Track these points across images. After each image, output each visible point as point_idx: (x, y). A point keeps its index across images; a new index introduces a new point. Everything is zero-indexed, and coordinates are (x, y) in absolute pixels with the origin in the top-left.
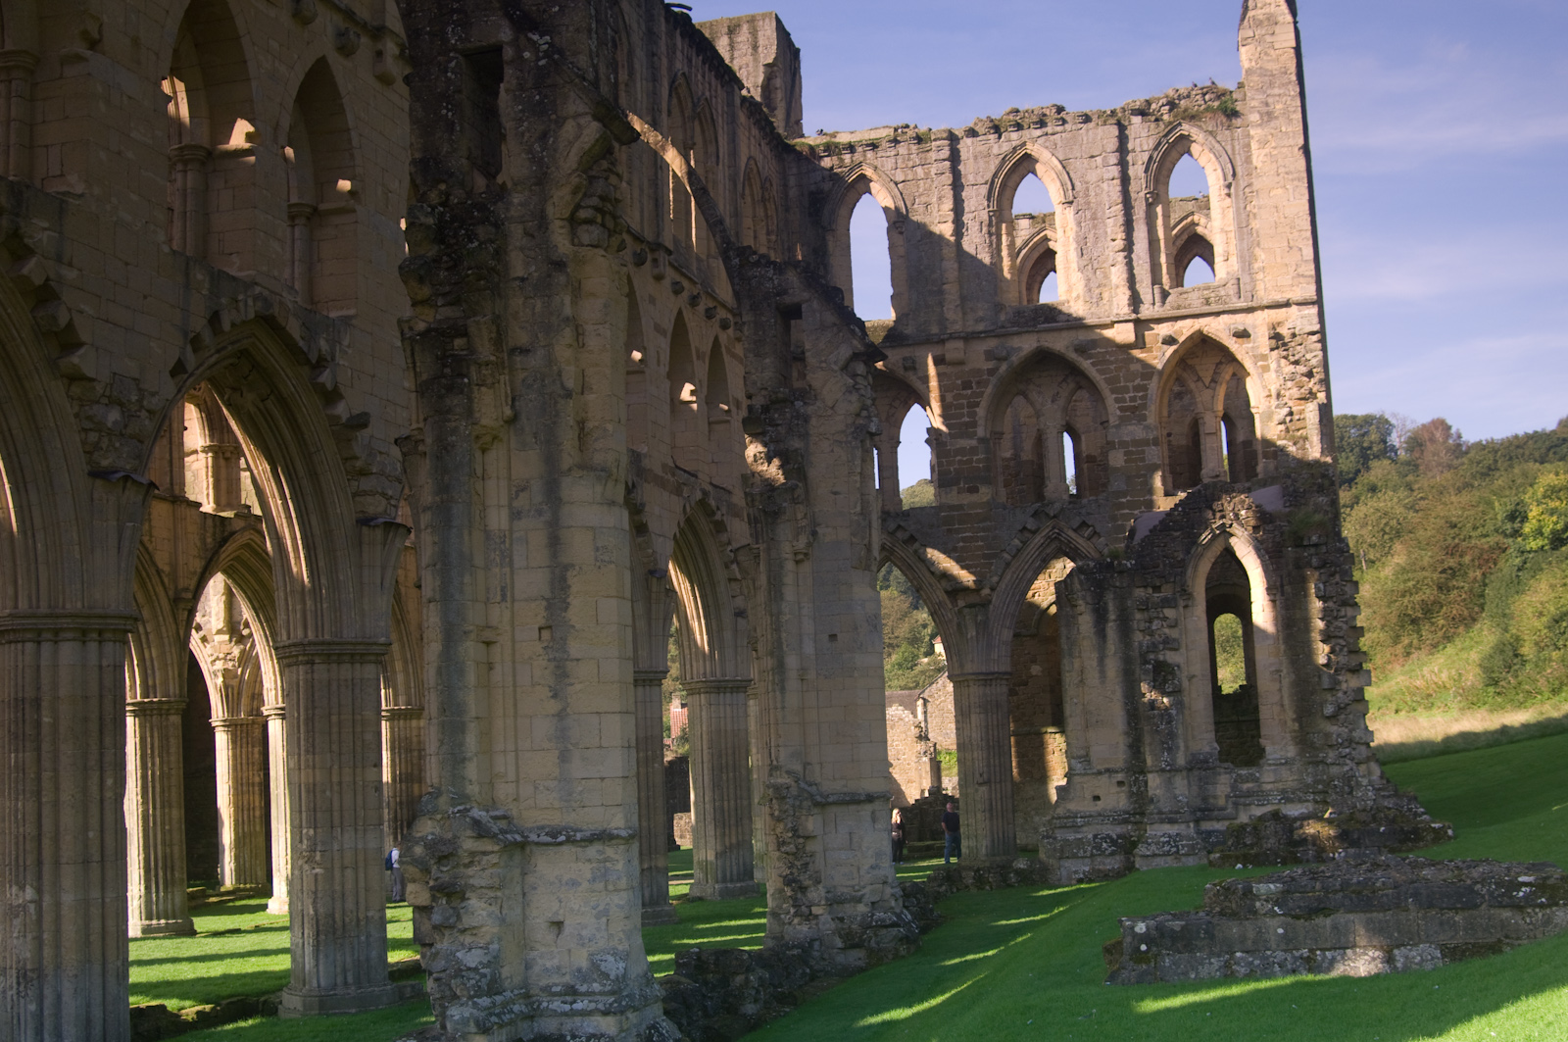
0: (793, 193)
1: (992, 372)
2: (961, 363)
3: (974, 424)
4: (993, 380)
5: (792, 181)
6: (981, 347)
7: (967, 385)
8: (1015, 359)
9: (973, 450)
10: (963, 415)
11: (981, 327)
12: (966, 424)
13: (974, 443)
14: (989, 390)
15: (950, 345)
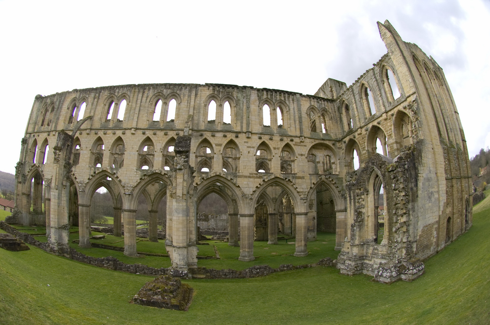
0: (336, 108)
1: (366, 134)
2: (361, 134)
3: (365, 147)
4: (367, 136)
5: (336, 106)
6: (364, 129)
7: (363, 139)
8: (369, 130)
9: (365, 153)
10: (363, 146)
11: (363, 124)
12: (364, 147)
13: (365, 151)
14: (366, 138)
15: (358, 130)
